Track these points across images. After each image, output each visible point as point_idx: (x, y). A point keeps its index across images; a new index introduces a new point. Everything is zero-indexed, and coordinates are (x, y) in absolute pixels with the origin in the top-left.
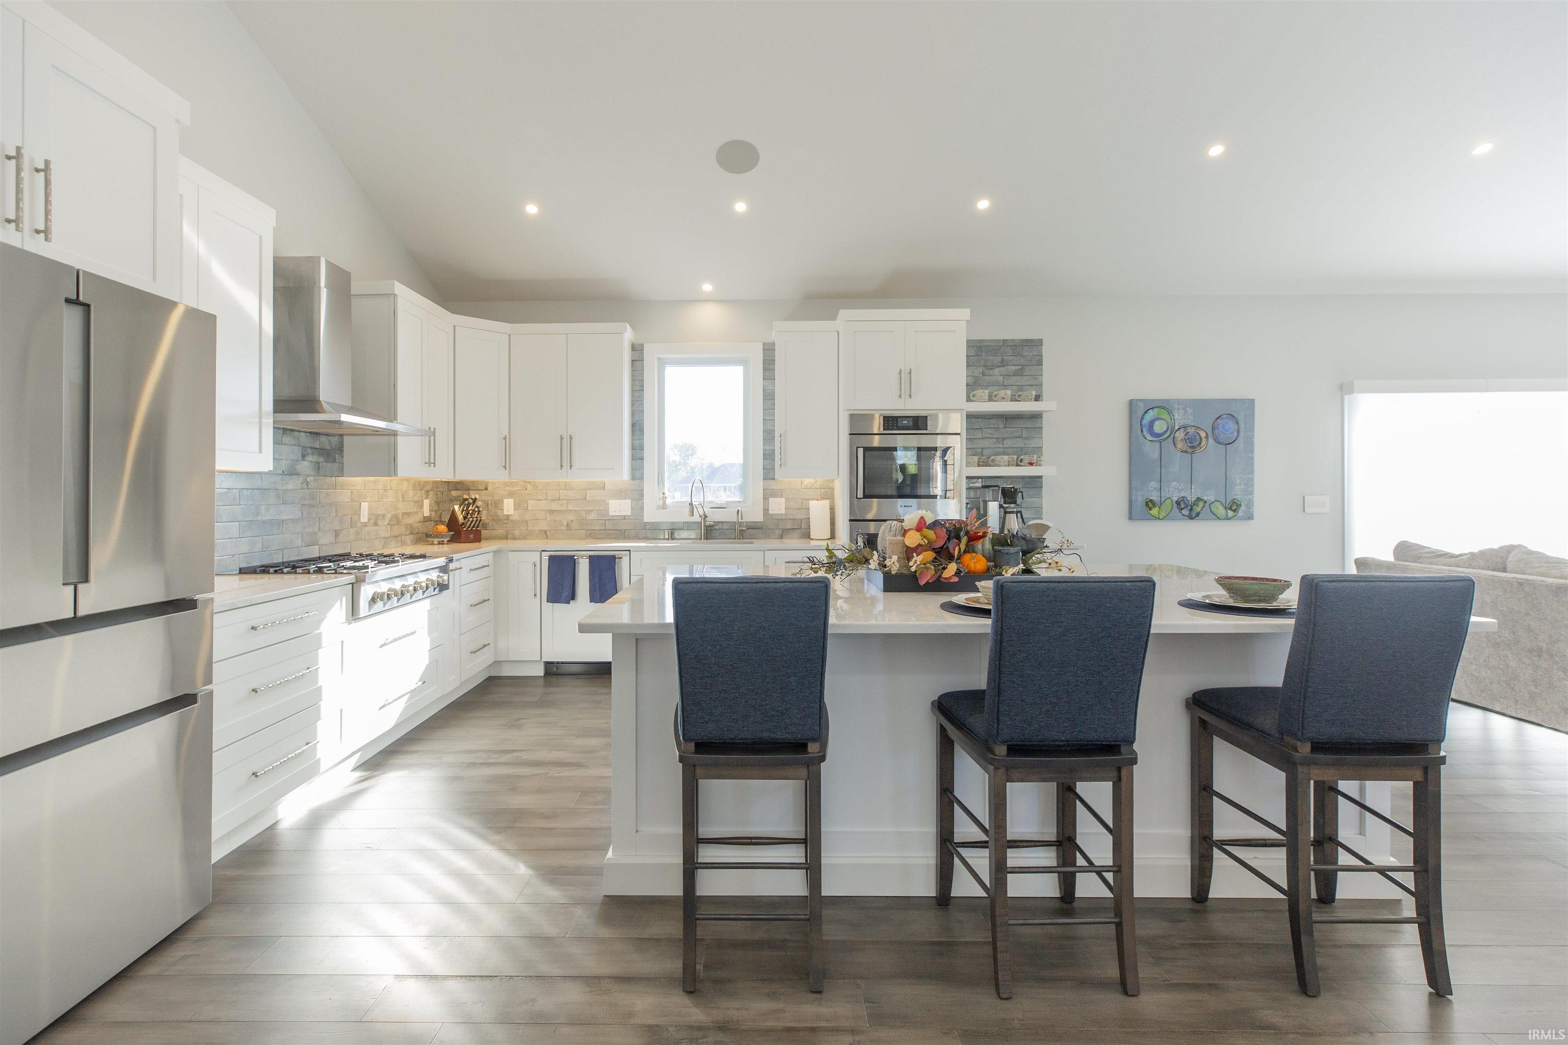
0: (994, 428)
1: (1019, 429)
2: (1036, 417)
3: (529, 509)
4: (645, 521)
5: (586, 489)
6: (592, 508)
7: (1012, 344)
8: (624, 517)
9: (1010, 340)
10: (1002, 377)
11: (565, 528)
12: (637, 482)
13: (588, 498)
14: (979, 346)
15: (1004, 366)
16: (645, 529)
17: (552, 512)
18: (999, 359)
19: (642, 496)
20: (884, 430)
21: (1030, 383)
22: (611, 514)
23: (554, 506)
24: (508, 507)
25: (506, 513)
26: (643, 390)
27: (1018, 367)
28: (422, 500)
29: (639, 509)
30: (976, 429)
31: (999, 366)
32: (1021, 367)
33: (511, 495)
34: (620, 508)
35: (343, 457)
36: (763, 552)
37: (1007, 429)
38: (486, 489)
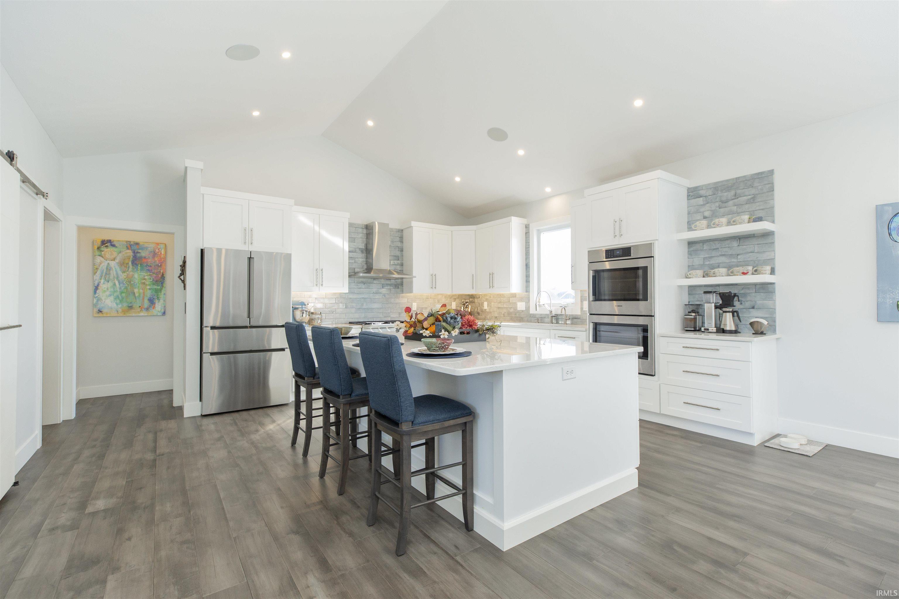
0: (729, 247)
1: (752, 246)
2: (767, 235)
3: (492, 306)
4: (530, 313)
5: (509, 298)
6: (511, 307)
7: (744, 179)
8: (523, 311)
9: (742, 177)
10: (736, 207)
11: (503, 315)
12: (527, 293)
13: (510, 302)
14: (716, 187)
15: (738, 198)
16: (530, 317)
17: (499, 308)
18: (733, 193)
19: (529, 301)
20: (606, 258)
21: (761, 208)
22: (518, 309)
23: (500, 305)
24: (486, 306)
25: (485, 308)
26: (529, 247)
27: (750, 197)
28: (451, 303)
29: (528, 308)
30: (714, 249)
31: (733, 199)
32: (753, 196)
33: (487, 300)
34: (521, 306)
35: (403, 287)
36: (549, 330)
37: (741, 247)
38: (479, 298)
